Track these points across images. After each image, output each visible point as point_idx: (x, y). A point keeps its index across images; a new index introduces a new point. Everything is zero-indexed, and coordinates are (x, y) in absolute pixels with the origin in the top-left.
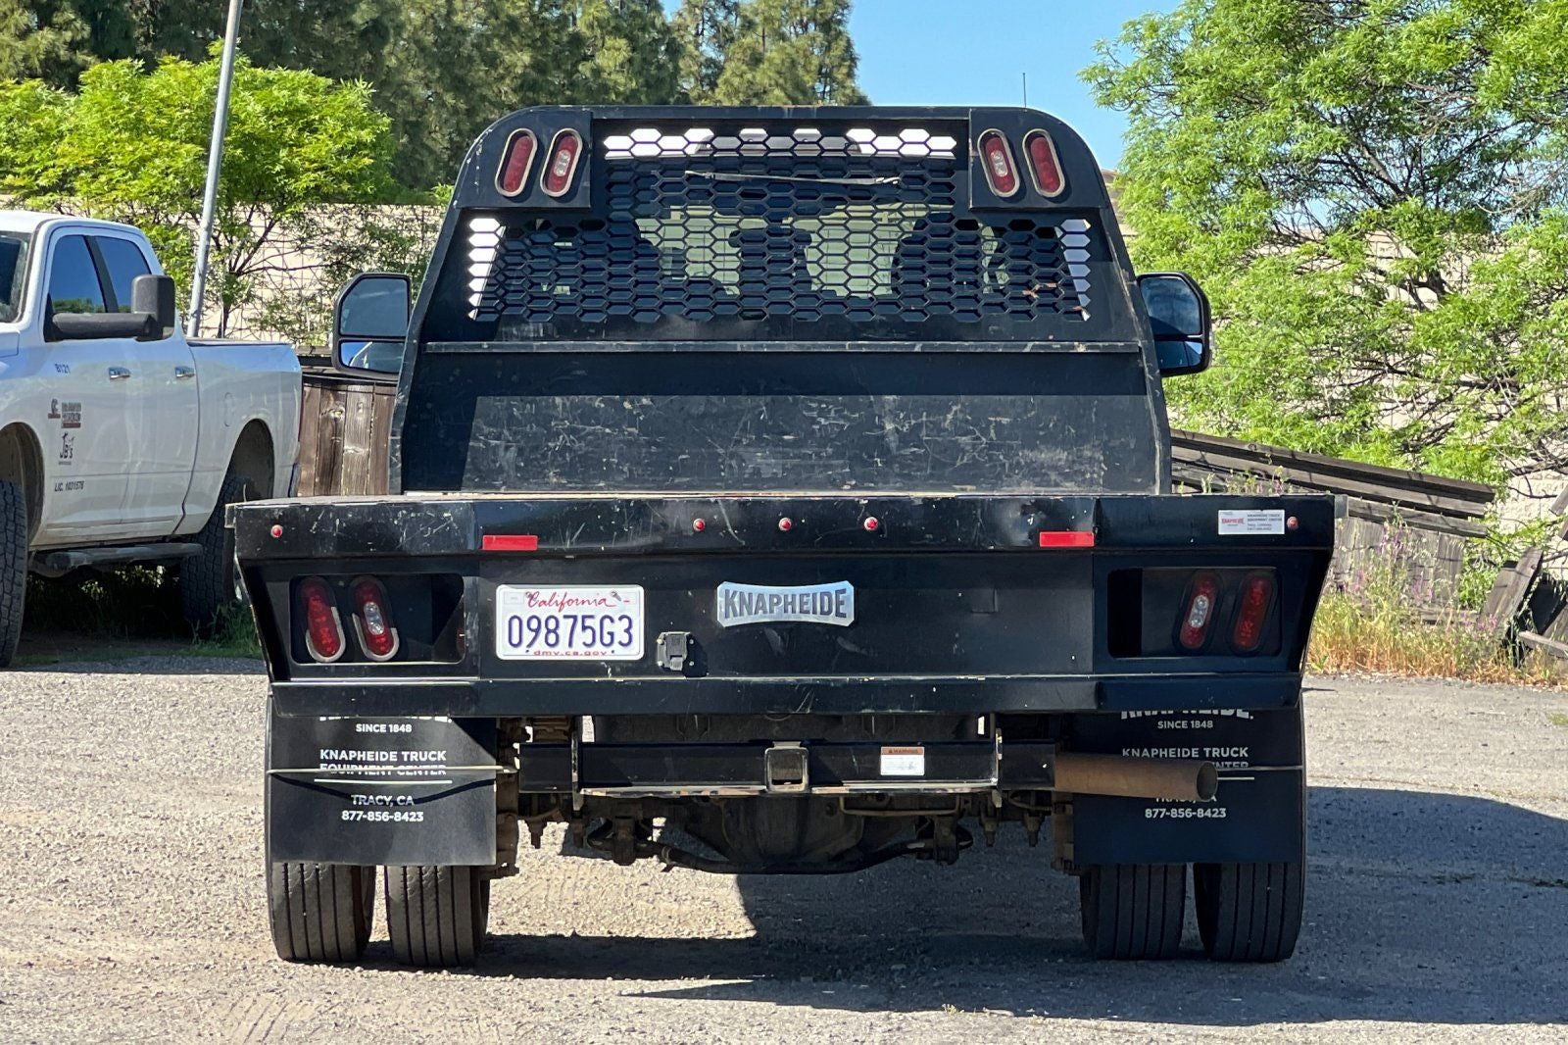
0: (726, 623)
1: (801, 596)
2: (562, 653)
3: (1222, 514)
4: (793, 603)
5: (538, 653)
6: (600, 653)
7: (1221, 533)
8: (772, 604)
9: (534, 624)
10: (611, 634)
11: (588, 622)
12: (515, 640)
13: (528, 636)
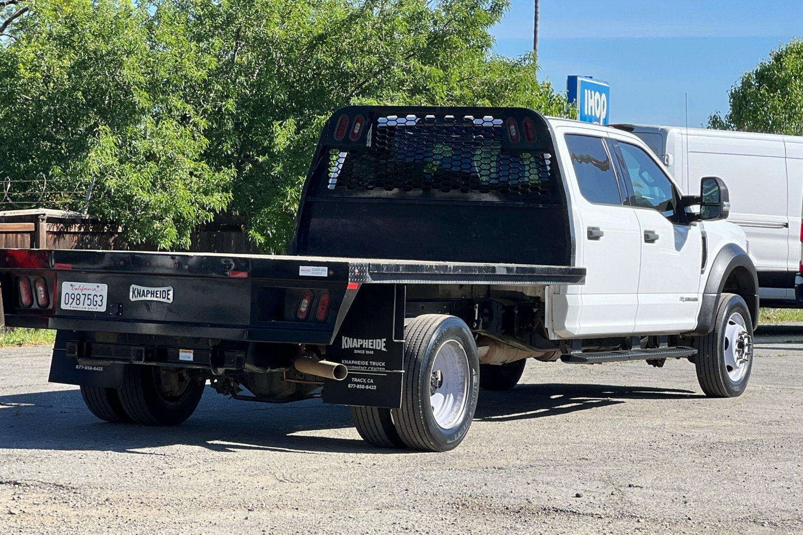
0: (132, 300)
1: (157, 291)
2: (81, 308)
3: (301, 267)
4: (154, 294)
5: (73, 307)
6: (93, 309)
7: (300, 275)
8: (147, 294)
9: (73, 296)
10: (96, 301)
11: (90, 297)
12: (67, 302)
13: (71, 300)
